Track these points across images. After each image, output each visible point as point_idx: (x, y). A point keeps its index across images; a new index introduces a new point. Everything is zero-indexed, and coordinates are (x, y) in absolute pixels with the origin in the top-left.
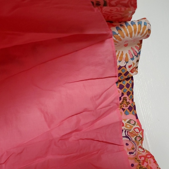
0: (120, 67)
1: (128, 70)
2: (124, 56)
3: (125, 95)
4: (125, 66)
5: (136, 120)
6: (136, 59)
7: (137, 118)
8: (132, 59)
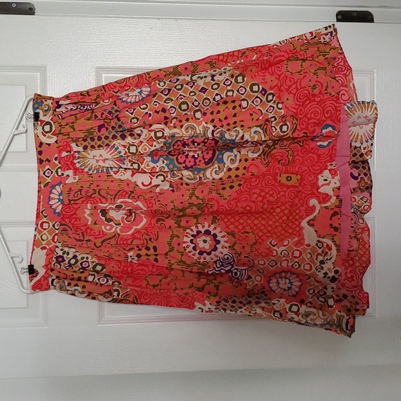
0: (356, 148)
1: (363, 152)
2: (360, 137)
3: (362, 176)
4: (360, 147)
5: (369, 197)
6: (370, 142)
7: (371, 196)
8: (367, 141)
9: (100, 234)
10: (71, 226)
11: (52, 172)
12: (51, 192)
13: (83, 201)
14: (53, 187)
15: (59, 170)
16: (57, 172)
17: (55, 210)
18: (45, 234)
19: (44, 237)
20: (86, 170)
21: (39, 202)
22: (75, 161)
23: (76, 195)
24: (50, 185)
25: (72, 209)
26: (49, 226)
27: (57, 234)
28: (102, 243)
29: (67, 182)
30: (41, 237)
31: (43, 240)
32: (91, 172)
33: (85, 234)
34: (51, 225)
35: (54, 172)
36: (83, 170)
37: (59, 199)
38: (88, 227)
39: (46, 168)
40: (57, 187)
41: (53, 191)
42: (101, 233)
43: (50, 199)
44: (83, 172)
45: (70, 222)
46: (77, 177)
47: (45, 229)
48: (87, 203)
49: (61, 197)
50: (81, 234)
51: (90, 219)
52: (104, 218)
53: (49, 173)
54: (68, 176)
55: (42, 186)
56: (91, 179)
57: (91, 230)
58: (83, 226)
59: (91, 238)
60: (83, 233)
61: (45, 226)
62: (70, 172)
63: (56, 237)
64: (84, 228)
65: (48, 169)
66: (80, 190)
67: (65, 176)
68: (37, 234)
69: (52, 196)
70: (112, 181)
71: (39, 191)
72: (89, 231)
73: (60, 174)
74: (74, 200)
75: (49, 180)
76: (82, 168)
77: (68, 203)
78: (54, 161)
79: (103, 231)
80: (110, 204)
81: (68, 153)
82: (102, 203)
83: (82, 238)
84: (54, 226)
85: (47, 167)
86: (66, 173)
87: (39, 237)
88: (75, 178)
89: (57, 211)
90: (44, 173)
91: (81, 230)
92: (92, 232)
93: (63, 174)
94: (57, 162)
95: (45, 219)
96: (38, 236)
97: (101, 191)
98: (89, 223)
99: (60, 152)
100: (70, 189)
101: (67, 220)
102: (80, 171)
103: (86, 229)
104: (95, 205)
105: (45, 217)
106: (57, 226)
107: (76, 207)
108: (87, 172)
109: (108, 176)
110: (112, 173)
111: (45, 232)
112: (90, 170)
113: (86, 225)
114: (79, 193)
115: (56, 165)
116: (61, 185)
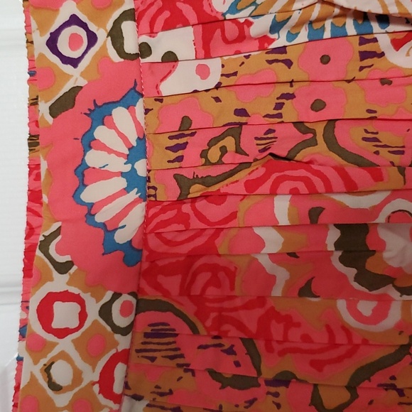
9: (333, 345)
10: (189, 309)
11: (92, 38)
12: (89, 142)
13: (252, 186)
14: (100, 114)
15: (128, 28)
16: (116, 36)
17: (109, 229)
18: (63, 356)
19: (61, 373)
20: (260, 26)
21: (34, 196)
23: (214, 154)
24: (83, 103)
25: (196, 224)
26: (83, 316)
27: (123, 356)
28: (352, 387)
29: (167, 88)
30: (47, 369)
31: (55, 387)
32: (281, 40)
33: (260, 344)
34: (93, 309)
35: (102, 35)
36: (243, 26)
37: (131, 176)
38: (273, 314)
39: (63, 16)
40: (120, 114)
41: (101, 133)
42: (341, 338)
43: (83, 175)
44: (242, 37)
45: (185, 290)
46: (215, 65)
47: (62, 333)
48: (273, 192)
49: (141, 167)
50: (240, 347)
51: (282, 275)
52: (351, 272)
53: (74, 42)
54: (170, 58)
55: (44, 108)
56: (282, 72)
57: (289, 322)
58: (247, 307)
59: (288, 364)
60: (248, 342)
61: (64, 314)
62: (181, 41)
63: (120, 370)
64: (251, 319)
65: (74, 20)
66: (234, 130)
67: (156, 56)
68: (28, 360)
69: (94, 159)
70: (385, 82)
71: (33, 141)
72: (277, 330)
73: (131, 46)
74: (206, 181)
75: (75, 77)
76: (242, 15)
77: (175, 193)
79: (347, 330)
80: (396, 193)
82: (352, 188)
83: (248, 370)
84: (105, 312)
85: (69, 8)
86: (163, 42)
87: (37, 370)
88: (203, 72)
89: (121, 237)
90: (52, 44)
91: (240, 326)
92: (295, 335)
93: (145, 50)
95: (59, 283)
96: (33, 369)
97: (339, 130)
98: (277, 291)
100: (186, 122)
101: (173, 283)
102: (231, 31)
103: (264, 323)
104: (314, 202)
105: (62, 268)
106: (124, 312)
107: (214, 212)
108: (264, 40)
109: (364, 55)
110: (384, 42)
111: (66, 344)
112: (276, 27)
113: (261, 300)
114: (229, 142)
116: (140, 107)
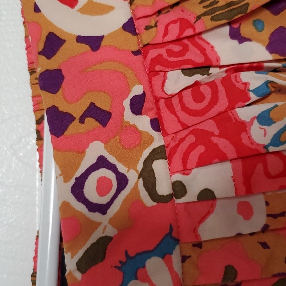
11: (122, 181)
15: (160, 167)
22: (245, 113)
35: (132, 176)
39: (90, 159)
46: (258, 202)
54: (207, 196)
65: (101, 163)
67: (191, 196)
73: (164, 188)
78: (129, 116)
81: (198, 77)
85: (95, 150)
88: (246, 211)
93: (179, 189)
94: (143, 123)
99: (152, 73)
100: (229, 272)
115: (140, 139)
116: (176, 255)
